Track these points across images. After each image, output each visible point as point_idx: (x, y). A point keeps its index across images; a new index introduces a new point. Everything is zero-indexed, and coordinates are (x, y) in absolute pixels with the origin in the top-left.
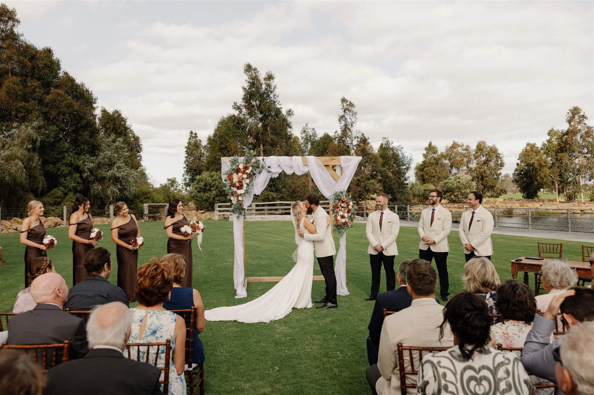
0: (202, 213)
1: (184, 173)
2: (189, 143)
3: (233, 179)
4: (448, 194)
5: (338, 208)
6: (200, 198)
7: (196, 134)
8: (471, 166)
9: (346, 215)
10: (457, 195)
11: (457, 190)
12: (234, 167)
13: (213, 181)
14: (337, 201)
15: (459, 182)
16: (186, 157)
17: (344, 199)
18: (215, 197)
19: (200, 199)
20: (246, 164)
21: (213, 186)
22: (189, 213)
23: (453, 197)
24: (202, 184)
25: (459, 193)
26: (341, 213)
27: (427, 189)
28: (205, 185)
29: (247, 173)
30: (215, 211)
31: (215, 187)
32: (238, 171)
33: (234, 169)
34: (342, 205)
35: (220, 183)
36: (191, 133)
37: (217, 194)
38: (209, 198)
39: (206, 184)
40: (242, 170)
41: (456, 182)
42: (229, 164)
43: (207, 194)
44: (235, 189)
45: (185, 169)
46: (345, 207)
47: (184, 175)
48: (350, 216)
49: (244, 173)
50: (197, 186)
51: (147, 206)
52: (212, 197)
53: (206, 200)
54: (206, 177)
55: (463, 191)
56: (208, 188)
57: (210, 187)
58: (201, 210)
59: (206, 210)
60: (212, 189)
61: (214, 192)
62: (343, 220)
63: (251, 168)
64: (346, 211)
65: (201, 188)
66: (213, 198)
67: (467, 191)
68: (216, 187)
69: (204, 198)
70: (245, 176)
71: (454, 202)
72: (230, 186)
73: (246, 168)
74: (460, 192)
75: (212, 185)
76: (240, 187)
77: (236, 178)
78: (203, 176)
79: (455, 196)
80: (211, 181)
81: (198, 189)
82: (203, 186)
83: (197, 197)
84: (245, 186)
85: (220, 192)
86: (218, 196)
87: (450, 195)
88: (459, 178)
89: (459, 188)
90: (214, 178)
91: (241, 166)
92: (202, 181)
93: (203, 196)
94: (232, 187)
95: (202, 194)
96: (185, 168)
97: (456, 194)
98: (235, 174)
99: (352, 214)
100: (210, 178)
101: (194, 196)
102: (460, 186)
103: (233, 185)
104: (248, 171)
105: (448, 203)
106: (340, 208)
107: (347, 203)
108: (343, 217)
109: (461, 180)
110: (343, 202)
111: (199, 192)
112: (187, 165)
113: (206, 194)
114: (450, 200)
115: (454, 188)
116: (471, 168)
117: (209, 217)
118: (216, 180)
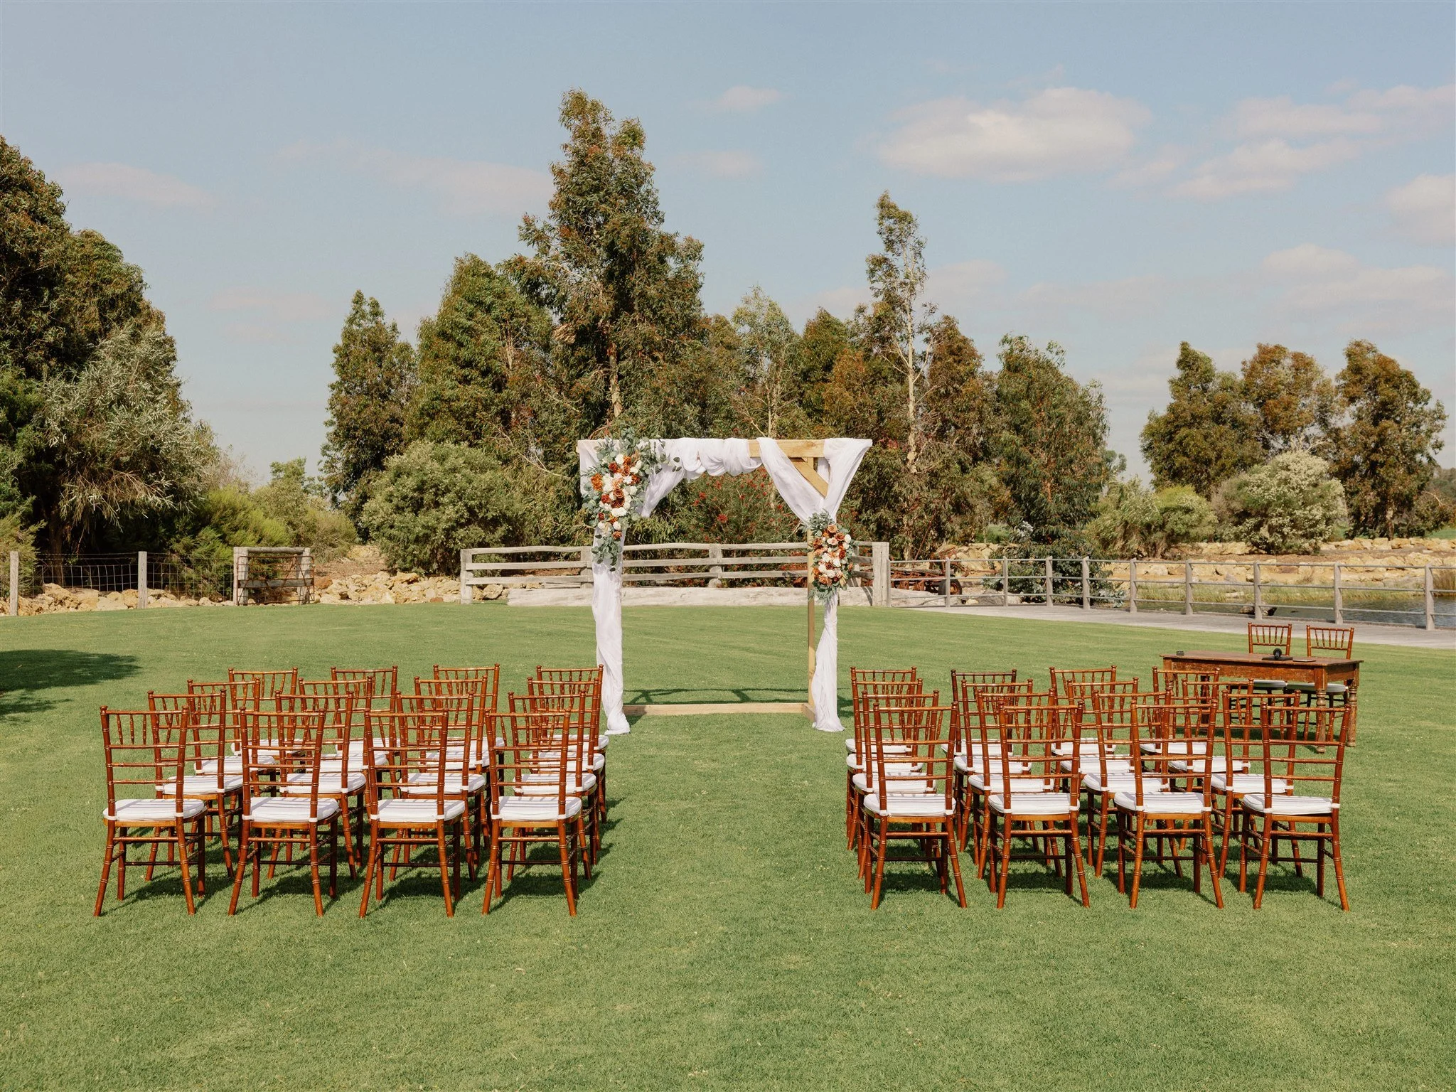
0: (409, 582)
1: (326, 441)
2: (349, 336)
3: (603, 485)
4: (1250, 522)
5: (820, 547)
6: (401, 529)
7: (375, 305)
8: (1335, 421)
9: (837, 562)
10: (1281, 526)
11: (1280, 510)
12: (605, 461)
13: (446, 472)
14: (819, 533)
15: (1286, 481)
16: (333, 387)
17: (832, 528)
18: (453, 528)
19: (402, 535)
20: (630, 455)
21: (447, 490)
22: (365, 582)
23: (1264, 531)
24: (411, 482)
25: (1287, 520)
26: (826, 558)
27: (1174, 504)
28: (420, 489)
29: (631, 474)
30: (463, 575)
31: (451, 495)
32: (613, 469)
33: (605, 466)
34: (830, 541)
35: (470, 482)
36: (359, 299)
37: (462, 516)
38: (434, 530)
39: (423, 482)
40: (622, 467)
41: (1276, 482)
42: (594, 454)
43: (427, 518)
44: (607, 507)
45: (332, 429)
46: (835, 546)
47: (326, 448)
48: (846, 565)
49: (626, 473)
50: (391, 488)
51: (246, 554)
52: (444, 526)
53: (421, 540)
54: (423, 460)
55: (1298, 513)
56: (428, 497)
57: (436, 494)
58: (405, 570)
59: (422, 571)
60: (445, 500)
61: (450, 512)
62: (831, 573)
63: (639, 464)
64: (838, 554)
65: (404, 498)
66: (448, 532)
67: (1314, 512)
68: (457, 493)
69: (417, 530)
70: (628, 479)
71: (1270, 549)
72: (598, 501)
73: (629, 463)
74: (1291, 515)
75: (442, 487)
76: (619, 502)
77: (609, 483)
78: (413, 456)
79: (1271, 529)
80: (440, 475)
81: (395, 501)
82: (414, 491)
83: (392, 527)
84: (628, 500)
85: (470, 510)
86: (462, 526)
87: (1257, 527)
88: (1287, 468)
89: (1287, 504)
90: (448, 465)
91: (620, 460)
92: (409, 474)
93: (411, 525)
94: (601, 503)
95: (409, 515)
96: (332, 423)
97: (1274, 521)
98: (608, 475)
99: (849, 560)
100: (436, 465)
101: (383, 523)
102: (1291, 494)
103: (605, 499)
104: (634, 470)
105: (1251, 553)
106: (825, 549)
107: (838, 537)
108: (830, 566)
109: (1292, 475)
110: (831, 535)
111: (399, 509)
112: (339, 415)
113: (422, 519)
114: (1255, 544)
115: (1269, 504)
116: (1337, 431)
117: (431, 594)
118: (454, 470)
